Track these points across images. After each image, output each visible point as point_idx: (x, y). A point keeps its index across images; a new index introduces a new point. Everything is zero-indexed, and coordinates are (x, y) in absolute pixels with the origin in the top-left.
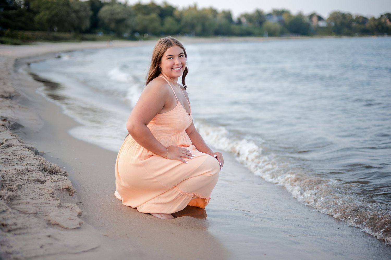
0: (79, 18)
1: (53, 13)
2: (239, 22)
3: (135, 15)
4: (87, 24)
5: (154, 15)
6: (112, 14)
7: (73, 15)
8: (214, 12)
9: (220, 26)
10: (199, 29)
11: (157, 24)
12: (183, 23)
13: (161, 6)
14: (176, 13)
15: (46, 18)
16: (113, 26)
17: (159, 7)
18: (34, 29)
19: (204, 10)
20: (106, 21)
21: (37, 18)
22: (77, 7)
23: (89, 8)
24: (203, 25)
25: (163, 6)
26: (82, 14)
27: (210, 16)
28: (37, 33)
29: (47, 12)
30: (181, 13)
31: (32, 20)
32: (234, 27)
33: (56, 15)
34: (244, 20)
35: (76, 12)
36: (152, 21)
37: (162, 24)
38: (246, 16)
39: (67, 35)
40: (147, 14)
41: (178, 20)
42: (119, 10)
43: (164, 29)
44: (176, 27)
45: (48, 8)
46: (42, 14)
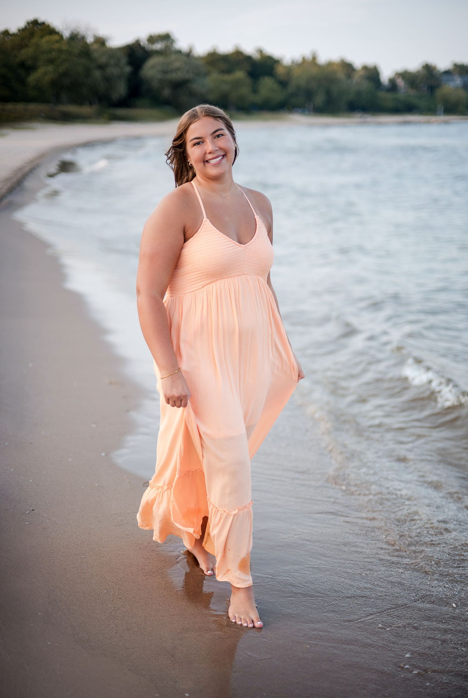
0: (107, 79)
1: (61, 69)
2: (393, 86)
3: (206, 74)
4: (121, 89)
5: (240, 74)
6: (165, 72)
7: (97, 74)
8: (348, 67)
9: (359, 93)
10: (320, 99)
11: (245, 90)
12: (291, 89)
13: (252, 56)
14: (280, 70)
15: (48, 78)
16: (166, 92)
17: (248, 59)
18: (28, 100)
19: (330, 64)
20: (155, 84)
21: (32, 78)
22: (103, 60)
23: (124, 60)
24: (328, 92)
25: (256, 56)
26: (113, 71)
27: (341, 75)
28: (32, 107)
29: (50, 68)
30: (289, 69)
31: (23, 82)
32: (382, 94)
33: (65, 74)
34: (401, 83)
35: (101, 67)
36: (237, 84)
37: (255, 91)
38: (405, 75)
39: (86, 110)
40: (229, 71)
41: (283, 83)
42: (177, 64)
43: (257, 99)
44: (279, 96)
45: (51, 61)
46: (41, 71)
